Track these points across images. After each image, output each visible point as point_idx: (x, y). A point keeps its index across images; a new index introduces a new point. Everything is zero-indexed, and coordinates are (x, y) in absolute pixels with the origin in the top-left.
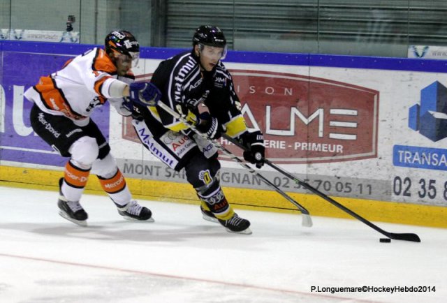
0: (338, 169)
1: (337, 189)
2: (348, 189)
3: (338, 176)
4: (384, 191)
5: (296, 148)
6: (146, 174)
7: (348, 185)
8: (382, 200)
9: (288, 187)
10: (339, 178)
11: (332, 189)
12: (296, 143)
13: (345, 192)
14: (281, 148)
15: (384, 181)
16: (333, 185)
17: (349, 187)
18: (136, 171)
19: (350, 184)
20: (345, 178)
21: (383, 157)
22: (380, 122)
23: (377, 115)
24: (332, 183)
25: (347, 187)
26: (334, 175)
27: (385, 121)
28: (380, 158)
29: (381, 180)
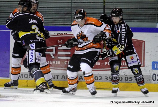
0: (126, 72)
1: (125, 80)
2: (131, 80)
3: (126, 74)
4: (148, 80)
5: (105, 64)
6: (30, 78)
7: (131, 78)
8: (147, 83)
9: (102, 80)
10: (126, 75)
11: (123, 80)
12: (105, 63)
13: (129, 81)
14: (98, 64)
15: (148, 76)
16: (124, 78)
17: (131, 79)
18: (25, 77)
19: (132, 77)
20: (129, 75)
21: (147, 66)
22: (145, 53)
23: (144, 50)
24: (123, 78)
25: (130, 79)
26: (124, 74)
27: (148, 52)
28: (146, 67)
29: (147, 75)
